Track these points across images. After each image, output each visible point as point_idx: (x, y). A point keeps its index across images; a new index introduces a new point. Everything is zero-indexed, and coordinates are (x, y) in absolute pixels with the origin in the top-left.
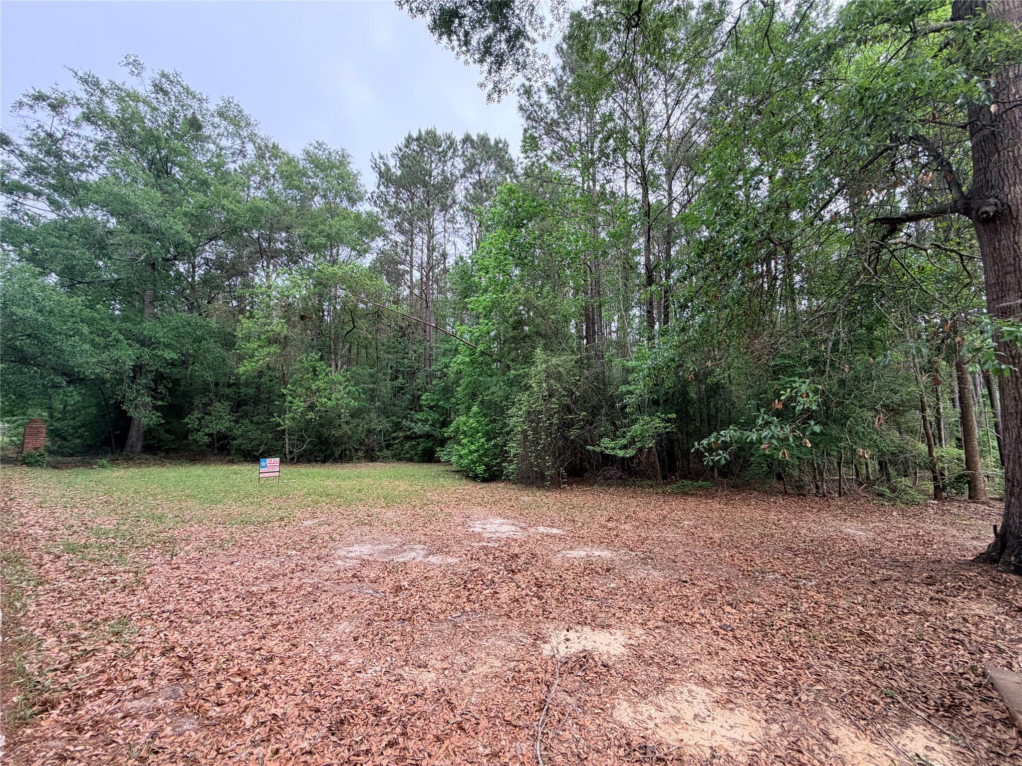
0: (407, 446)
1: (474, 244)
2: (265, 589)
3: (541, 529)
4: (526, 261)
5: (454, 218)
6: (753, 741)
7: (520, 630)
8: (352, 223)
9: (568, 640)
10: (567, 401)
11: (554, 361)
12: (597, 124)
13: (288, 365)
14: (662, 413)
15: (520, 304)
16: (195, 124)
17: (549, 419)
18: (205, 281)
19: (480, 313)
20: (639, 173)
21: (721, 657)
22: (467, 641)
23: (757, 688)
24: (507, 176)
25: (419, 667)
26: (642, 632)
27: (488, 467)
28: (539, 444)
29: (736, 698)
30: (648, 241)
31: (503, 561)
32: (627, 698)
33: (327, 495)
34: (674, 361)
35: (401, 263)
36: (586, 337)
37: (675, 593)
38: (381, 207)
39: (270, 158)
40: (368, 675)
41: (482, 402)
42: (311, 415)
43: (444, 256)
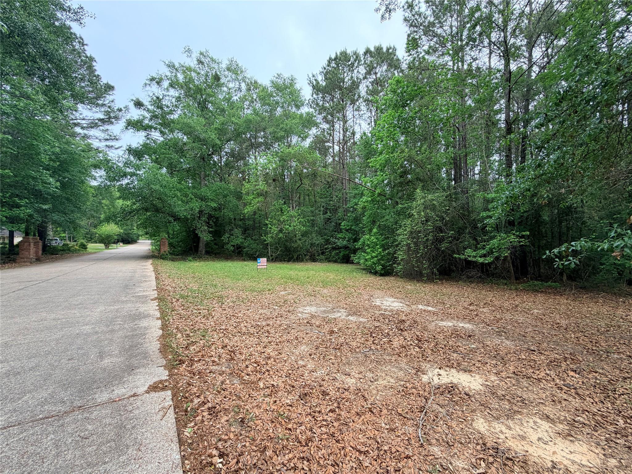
0: (333, 253)
1: (373, 123)
2: (264, 324)
3: (420, 307)
4: (409, 130)
5: (359, 107)
6: (591, 465)
7: (407, 364)
8: (298, 121)
9: (440, 375)
10: (439, 224)
11: (430, 197)
12: (465, 17)
13: (269, 208)
14: (517, 232)
15: (405, 160)
16: (217, 78)
17: (426, 236)
18: (226, 165)
19: (377, 169)
20: (502, 48)
21: (564, 405)
22: (373, 365)
23: (597, 431)
24: (396, 72)
25: (345, 375)
26: (496, 378)
27: (384, 267)
28: (418, 253)
29: (577, 434)
30: (509, 101)
31: (395, 323)
32: (483, 417)
33: (291, 279)
34: (529, 190)
35: (327, 142)
36: (454, 179)
37: (524, 357)
38: (314, 108)
39: (253, 90)
40: (318, 374)
41: (379, 226)
42: (281, 235)
43: (353, 134)
